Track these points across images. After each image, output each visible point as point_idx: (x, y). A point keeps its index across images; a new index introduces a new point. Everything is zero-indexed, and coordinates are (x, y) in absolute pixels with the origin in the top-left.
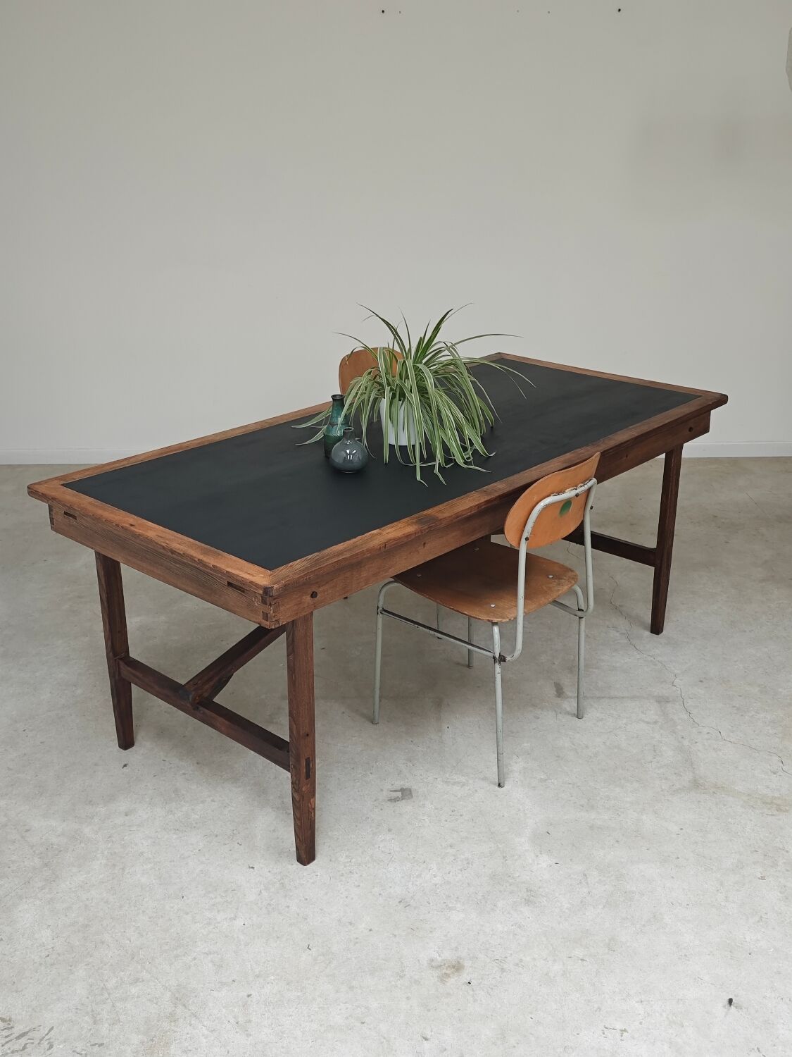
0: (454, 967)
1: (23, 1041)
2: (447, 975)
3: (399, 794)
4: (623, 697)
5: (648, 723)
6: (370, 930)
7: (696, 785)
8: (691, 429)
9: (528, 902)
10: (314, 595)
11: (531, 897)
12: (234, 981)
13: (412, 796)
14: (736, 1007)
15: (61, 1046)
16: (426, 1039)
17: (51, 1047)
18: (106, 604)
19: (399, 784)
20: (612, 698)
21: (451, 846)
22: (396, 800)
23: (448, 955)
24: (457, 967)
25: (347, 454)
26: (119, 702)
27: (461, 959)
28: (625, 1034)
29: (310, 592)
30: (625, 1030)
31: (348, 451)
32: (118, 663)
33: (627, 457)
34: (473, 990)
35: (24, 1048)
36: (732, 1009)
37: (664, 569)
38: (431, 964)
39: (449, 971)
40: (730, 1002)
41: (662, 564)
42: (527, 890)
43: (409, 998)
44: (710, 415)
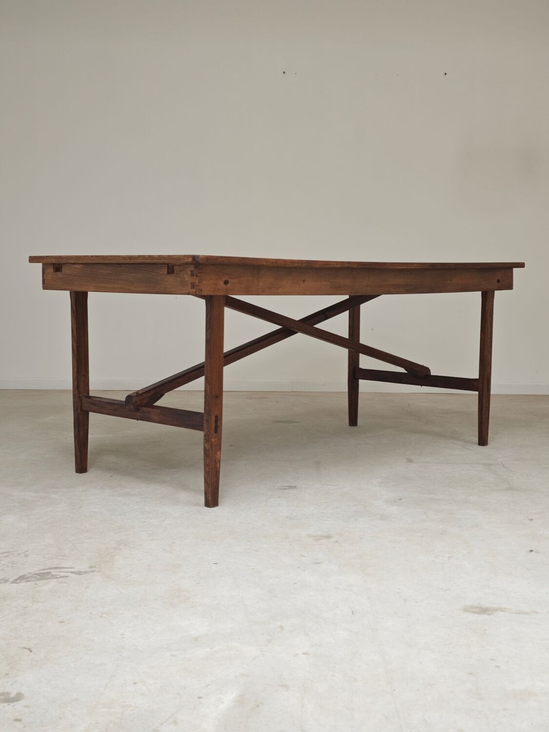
0: (325, 537)
1: (6, 554)
2: (321, 539)
3: (288, 488)
4: (458, 463)
5: (476, 471)
6: (264, 525)
7: (511, 489)
8: (498, 281)
9: (381, 519)
10: (226, 282)
12: (163, 539)
13: (296, 488)
14: (536, 552)
15: (34, 556)
16: (303, 556)
17: (26, 556)
18: (75, 351)
19: (287, 484)
21: (325, 503)
22: (286, 489)
23: (320, 533)
24: (329, 537)
26: (79, 431)
27: (330, 534)
28: (451, 558)
29: (224, 280)
32: (81, 400)
33: (451, 281)
34: (339, 544)
35: (6, 556)
36: (532, 553)
37: (485, 392)
38: (309, 536)
39: (321, 538)
40: (531, 551)
41: (483, 387)
42: (381, 516)
43: (291, 545)
44: (512, 272)
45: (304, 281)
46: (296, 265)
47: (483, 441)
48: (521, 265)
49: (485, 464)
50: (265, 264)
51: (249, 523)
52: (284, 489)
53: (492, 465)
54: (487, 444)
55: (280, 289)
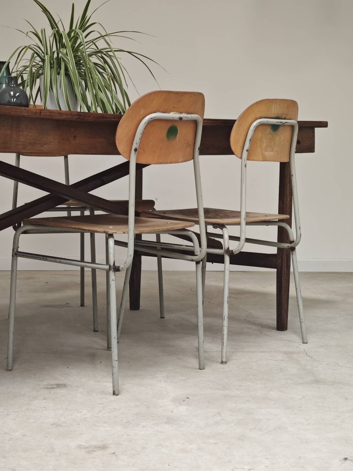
0: (100, 447)
3: (56, 386)
4: (255, 352)
5: (275, 360)
6: (24, 435)
7: (317, 381)
8: (298, 142)
9: (167, 423)
11: (170, 421)
13: (67, 387)
14: (351, 461)
19: (55, 382)
20: (245, 352)
21: (100, 404)
23: (94, 443)
24: (104, 447)
25: (11, 97)
27: (106, 444)
30: (252, 469)
31: (12, 93)
34: (116, 456)
36: (347, 461)
37: (285, 269)
38: (80, 447)
39: (95, 449)
40: (346, 459)
41: (282, 262)
42: (167, 418)
43: (57, 460)
44: (314, 132)
45: (75, 136)
46: (65, 117)
47: (282, 325)
48: (324, 124)
49: (286, 353)
50: (26, 114)
51: (6, 433)
52: (51, 388)
53: (293, 353)
54: (286, 329)
55: (45, 146)
